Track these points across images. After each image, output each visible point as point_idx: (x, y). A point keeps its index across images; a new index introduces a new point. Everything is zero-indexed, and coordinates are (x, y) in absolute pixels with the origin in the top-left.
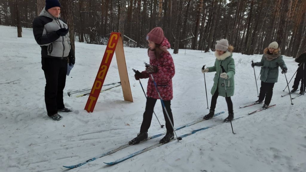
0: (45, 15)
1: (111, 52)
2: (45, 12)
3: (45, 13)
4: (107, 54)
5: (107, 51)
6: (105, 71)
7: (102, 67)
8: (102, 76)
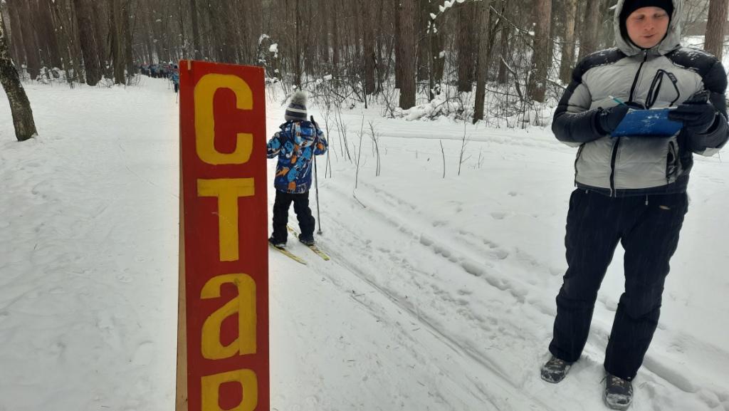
4: (213, 202)
5: (207, 188)
6: (243, 304)
7: (212, 288)
8: (237, 336)
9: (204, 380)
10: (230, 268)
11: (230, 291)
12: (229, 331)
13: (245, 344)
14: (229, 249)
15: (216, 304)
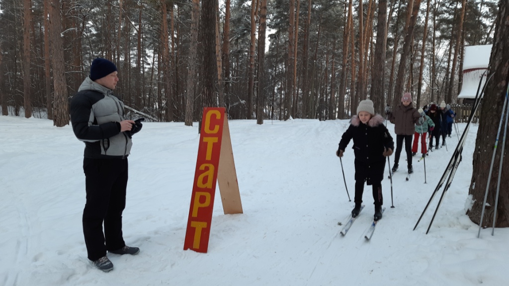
0: (92, 89)
1: (216, 140)
2: (91, 83)
3: (92, 85)
4: (206, 143)
5: (205, 139)
6: (210, 173)
7: (202, 167)
8: (207, 182)
9: (197, 193)
10: (208, 162)
11: (207, 169)
12: (205, 180)
13: (209, 185)
14: (209, 157)
15: (203, 172)
